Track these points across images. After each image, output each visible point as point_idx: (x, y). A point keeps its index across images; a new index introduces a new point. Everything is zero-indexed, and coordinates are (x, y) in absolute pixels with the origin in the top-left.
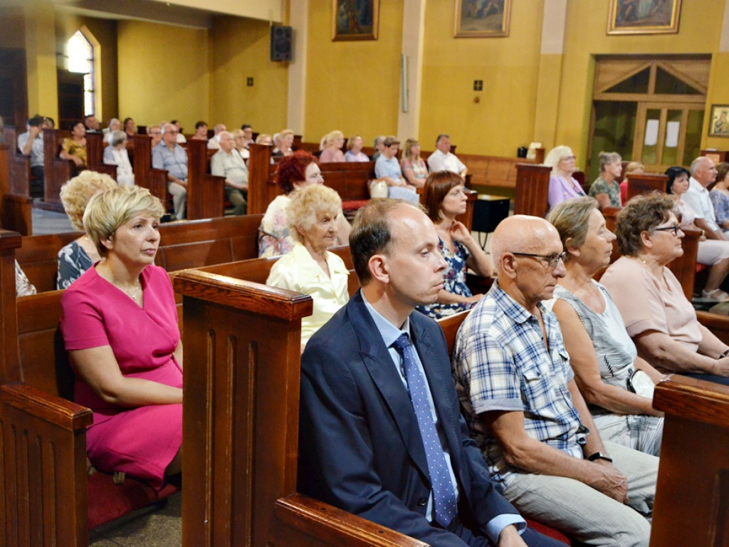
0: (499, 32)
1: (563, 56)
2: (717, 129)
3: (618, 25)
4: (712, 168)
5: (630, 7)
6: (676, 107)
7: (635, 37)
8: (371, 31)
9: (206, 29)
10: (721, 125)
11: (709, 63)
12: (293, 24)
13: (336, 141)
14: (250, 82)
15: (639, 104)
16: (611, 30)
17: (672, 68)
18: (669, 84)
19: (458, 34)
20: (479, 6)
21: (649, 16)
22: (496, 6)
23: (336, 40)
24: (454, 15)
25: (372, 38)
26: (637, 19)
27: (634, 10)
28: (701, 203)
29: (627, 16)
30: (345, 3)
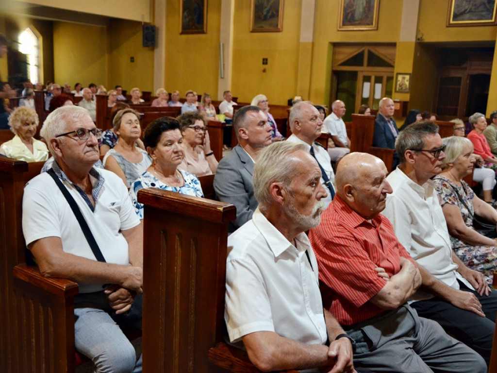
0: (276, 29)
1: (313, 44)
2: (400, 88)
3: (344, 24)
4: (342, 107)
5: (350, 14)
6: (379, 74)
7: (354, 32)
8: (202, 28)
9: (105, 27)
10: (402, 85)
11: (395, 48)
12: (157, 24)
13: (161, 94)
14: (132, 60)
15: (359, 73)
16: (340, 28)
17: (376, 50)
18: (375, 61)
19: (253, 30)
20: (265, 13)
21: (361, 20)
22: (275, 13)
23: (182, 33)
24: (250, 18)
25: (203, 32)
26: (355, 21)
27: (353, 16)
28: (336, 127)
29: (349, 19)
30: (187, 11)
